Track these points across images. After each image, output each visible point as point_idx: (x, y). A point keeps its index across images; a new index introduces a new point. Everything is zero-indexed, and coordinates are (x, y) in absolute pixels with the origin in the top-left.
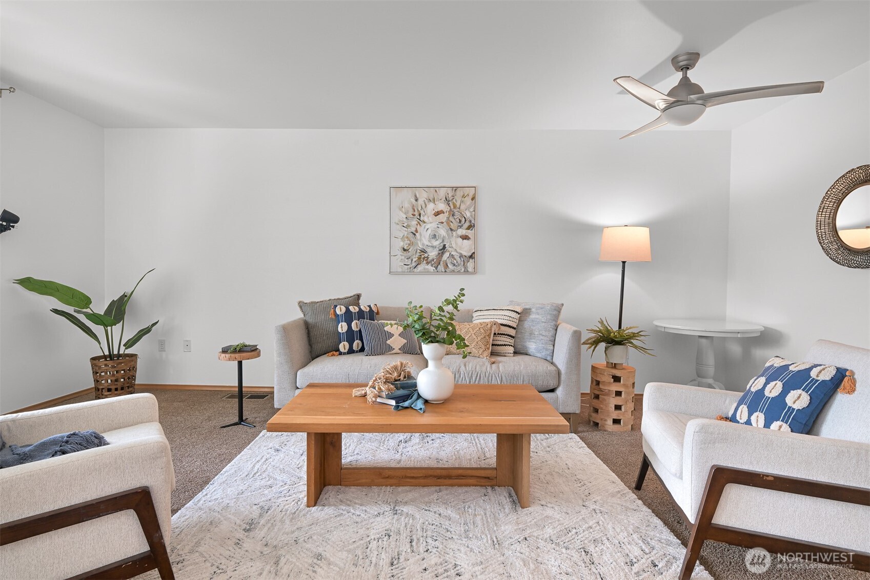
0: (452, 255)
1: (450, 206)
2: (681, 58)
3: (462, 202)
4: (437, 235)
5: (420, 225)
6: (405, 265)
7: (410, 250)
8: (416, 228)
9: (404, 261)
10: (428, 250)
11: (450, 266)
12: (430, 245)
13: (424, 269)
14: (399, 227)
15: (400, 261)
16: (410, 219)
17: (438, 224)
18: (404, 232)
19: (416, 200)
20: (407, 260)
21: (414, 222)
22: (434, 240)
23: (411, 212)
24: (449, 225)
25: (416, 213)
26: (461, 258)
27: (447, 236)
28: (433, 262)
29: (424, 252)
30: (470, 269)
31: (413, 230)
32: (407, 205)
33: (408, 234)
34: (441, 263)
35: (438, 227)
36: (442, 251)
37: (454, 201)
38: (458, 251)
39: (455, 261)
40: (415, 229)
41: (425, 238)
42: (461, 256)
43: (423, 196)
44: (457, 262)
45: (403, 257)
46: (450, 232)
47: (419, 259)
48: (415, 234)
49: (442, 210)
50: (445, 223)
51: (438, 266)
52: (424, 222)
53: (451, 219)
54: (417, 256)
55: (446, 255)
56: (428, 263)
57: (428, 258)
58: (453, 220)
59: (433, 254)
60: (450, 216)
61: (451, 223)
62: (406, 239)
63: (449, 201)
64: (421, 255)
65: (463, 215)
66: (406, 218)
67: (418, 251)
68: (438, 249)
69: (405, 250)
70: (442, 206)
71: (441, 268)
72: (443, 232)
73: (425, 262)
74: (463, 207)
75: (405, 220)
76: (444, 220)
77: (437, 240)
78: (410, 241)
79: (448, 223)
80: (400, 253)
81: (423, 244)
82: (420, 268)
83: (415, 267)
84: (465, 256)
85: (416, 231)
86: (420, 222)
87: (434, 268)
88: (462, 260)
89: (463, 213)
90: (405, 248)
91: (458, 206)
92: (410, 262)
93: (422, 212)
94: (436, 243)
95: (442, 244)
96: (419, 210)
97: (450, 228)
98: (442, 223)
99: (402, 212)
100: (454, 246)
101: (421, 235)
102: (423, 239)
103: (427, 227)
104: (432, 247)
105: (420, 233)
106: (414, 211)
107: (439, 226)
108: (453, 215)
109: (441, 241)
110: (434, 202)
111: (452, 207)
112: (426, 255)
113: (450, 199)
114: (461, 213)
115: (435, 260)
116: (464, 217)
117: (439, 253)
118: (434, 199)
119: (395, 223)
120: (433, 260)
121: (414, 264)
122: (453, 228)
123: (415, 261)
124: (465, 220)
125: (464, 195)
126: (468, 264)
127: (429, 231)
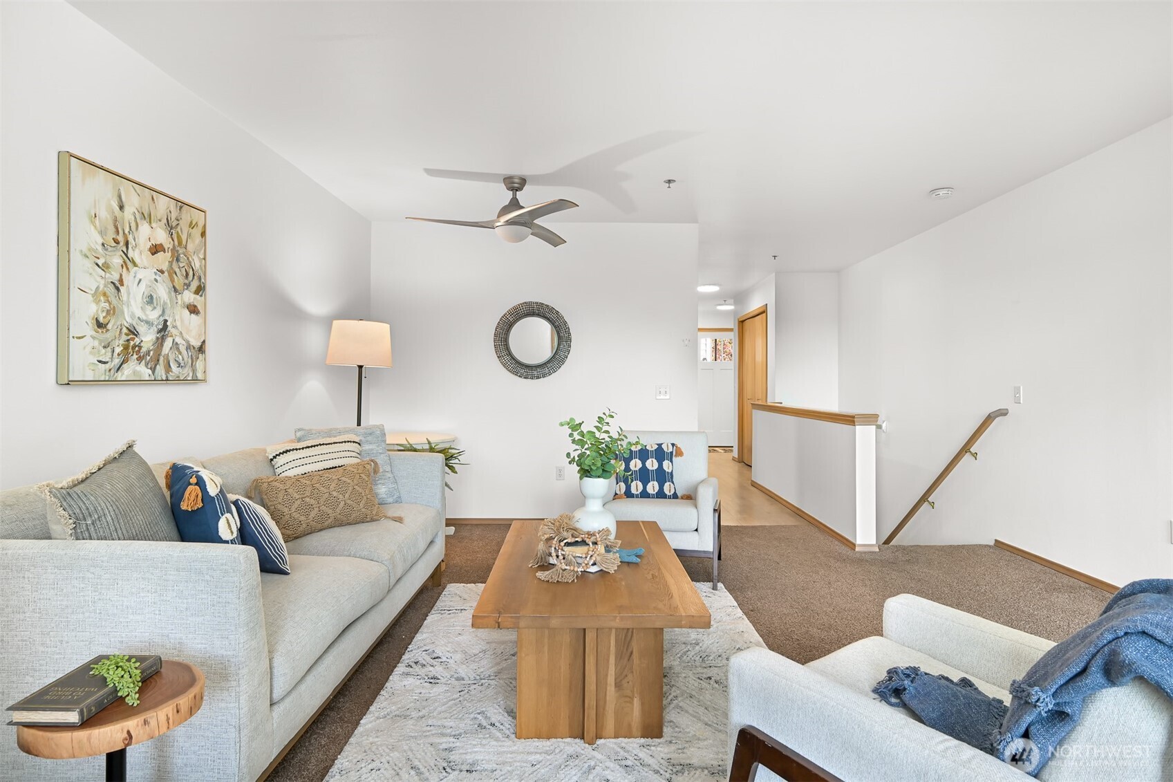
0: (177, 343)
1: (173, 240)
3: (189, 235)
4: (154, 297)
5: (128, 269)
6: (100, 361)
7: (109, 326)
8: (121, 275)
9: (99, 351)
10: (142, 329)
11: (174, 366)
12: (144, 318)
13: (135, 372)
14: (88, 264)
15: (91, 353)
16: (110, 249)
17: (156, 274)
18: (99, 279)
19: (121, 208)
20: (103, 351)
21: (117, 260)
22: (149, 308)
23: (111, 234)
24: (172, 281)
25: (121, 238)
26: (189, 350)
27: (168, 301)
28: (148, 358)
29: (134, 334)
30: (200, 376)
31: (115, 277)
32: (104, 214)
33: (105, 286)
34: (161, 359)
35: (156, 280)
36: (162, 333)
37: (179, 229)
38: (185, 335)
39: (180, 357)
40: (118, 277)
41: (136, 301)
42: (189, 347)
43: (133, 202)
44: (183, 360)
45: (96, 343)
46: (173, 294)
47: (126, 348)
48: (118, 289)
49: (161, 245)
50: (166, 274)
51: (156, 365)
52: (135, 265)
53: (175, 265)
54: (122, 342)
55: (168, 343)
56: (140, 359)
57: (140, 347)
58: (177, 270)
59: (148, 338)
60: (173, 260)
61: (175, 276)
62: (102, 298)
63: (171, 228)
64: (128, 340)
65: (190, 262)
66: (103, 245)
67: (125, 330)
68: (156, 330)
69: (100, 325)
70: (161, 237)
71: (160, 370)
72: (162, 292)
73: (135, 356)
74: (190, 247)
75: (100, 248)
76: (165, 267)
77: (155, 308)
78: (110, 304)
79: (169, 272)
80: (89, 330)
81: (133, 316)
82: (127, 372)
83: (118, 369)
84: (194, 348)
85: (121, 281)
86: (128, 262)
87: (150, 372)
88: (190, 354)
89: (190, 259)
90: (101, 320)
91: (184, 243)
92: (109, 354)
93: (130, 238)
94: (153, 315)
95: (162, 319)
96: (126, 232)
97: (174, 287)
98: (162, 272)
99: (95, 227)
100: (178, 324)
101: (129, 294)
102: (132, 302)
103: (139, 276)
104: (147, 322)
105: (128, 286)
106: (118, 232)
107: (158, 278)
108: (178, 260)
109: (160, 313)
110: (150, 222)
111: (176, 243)
112: (137, 341)
113: (174, 224)
114: (188, 258)
115: (152, 353)
116: (193, 270)
117: (158, 338)
118: (150, 215)
119: (81, 251)
120: (148, 353)
121: (117, 361)
122: (177, 287)
123: (119, 355)
124: (194, 275)
125: (191, 223)
126: (197, 363)
127: (143, 284)
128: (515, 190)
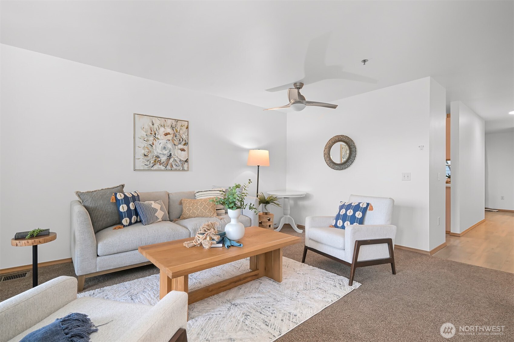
0: (175, 160)
1: (174, 131)
2: (298, 84)
3: (181, 129)
4: (166, 147)
5: (155, 140)
6: (145, 165)
7: (149, 156)
8: (153, 142)
9: (145, 162)
10: (161, 156)
11: (174, 166)
12: (162, 153)
13: (158, 168)
14: (142, 140)
15: (142, 163)
16: (149, 136)
17: (166, 141)
18: (145, 144)
19: (153, 125)
20: (147, 162)
21: (151, 138)
22: (164, 150)
23: (149, 132)
24: (173, 142)
25: (153, 133)
26: (181, 162)
27: (172, 148)
28: (164, 164)
29: (158, 157)
30: (186, 169)
31: (151, 143)
32: (146, 127)
33: (147, 145)
34: (169, 164)
35: (167, 143)
36: (169, 157)
37: (176, 128)
38: (179, 157)
39: (177, 163)
40: (152, 143)
41: (159, 149)
42: (180, 161)
43: (157, 122)
44: (178, 164)
45: (144, 160)
46: (174, 146)
47: (155, 161)
48: (152, 146)
49: (169, 133)
50: (171, 141)
51: (167, 166)
52: (158, 139)
53: (175, 138)
54: (153, 160)
55: (172, 160)
56: (160, 164)
57: (160, 161)
58: (176, 139)
59: (163, 159)
60: (174, 137)
61: (175, 141)
62: (146, 149)
63: (173, 128)
64: (156, 159)
65: (181, 137)
66: (146, 135)
67: (154, 157)
68: (167, 156)
69: (145, 155)
70: (169, 130)
71: (169, 167)
72: (169, 146)
73: (158, 163)
74: (181, 132)
75: (145, 136)
76: (170, 139)
77: (166, 150)
78: (149, 150)
79: (172, 140)
80: (142, 157)
81: (157, 153)
82: (155, 167)
83: (152, 167)
84: (183, 161)
85: (153, 144)
86: (155, 138)
87: (165, 168)
88: (181, 163)
89: (181, 136)
90: (146, 154)
91: (178, 131)
92: (149, 163)
93: (157, 132)
94: (166, 152)
95: (169, 153)
96: (155, 131)
97: (174, 144)
98: (169, 140)
99: (143, 131)
100: (176, 154)
101: (156, 147)
102: (158, 149)
103: (160, 142)
104: (163, 154)
105: (156, 146)
106: (152, 131)
107: (167, 142)
108: (176, 136)
109: (169, 151)
110: (164, 127)
111: (175, 131)
112: (159, 159)
113: (174, 127)
114: (180, 136)
115: (165, 163)
116: (182, 139)
117: (167, 159)
118: (164, 125)
119: (139, 137)
120: (164, 162)
121: (151, 165)
122: (176, 144)
123: (152, 163)
124: (183, 140)
125: (182, 125)
126: (184, 165)
127: (161, 145)
128: (299, 88)
